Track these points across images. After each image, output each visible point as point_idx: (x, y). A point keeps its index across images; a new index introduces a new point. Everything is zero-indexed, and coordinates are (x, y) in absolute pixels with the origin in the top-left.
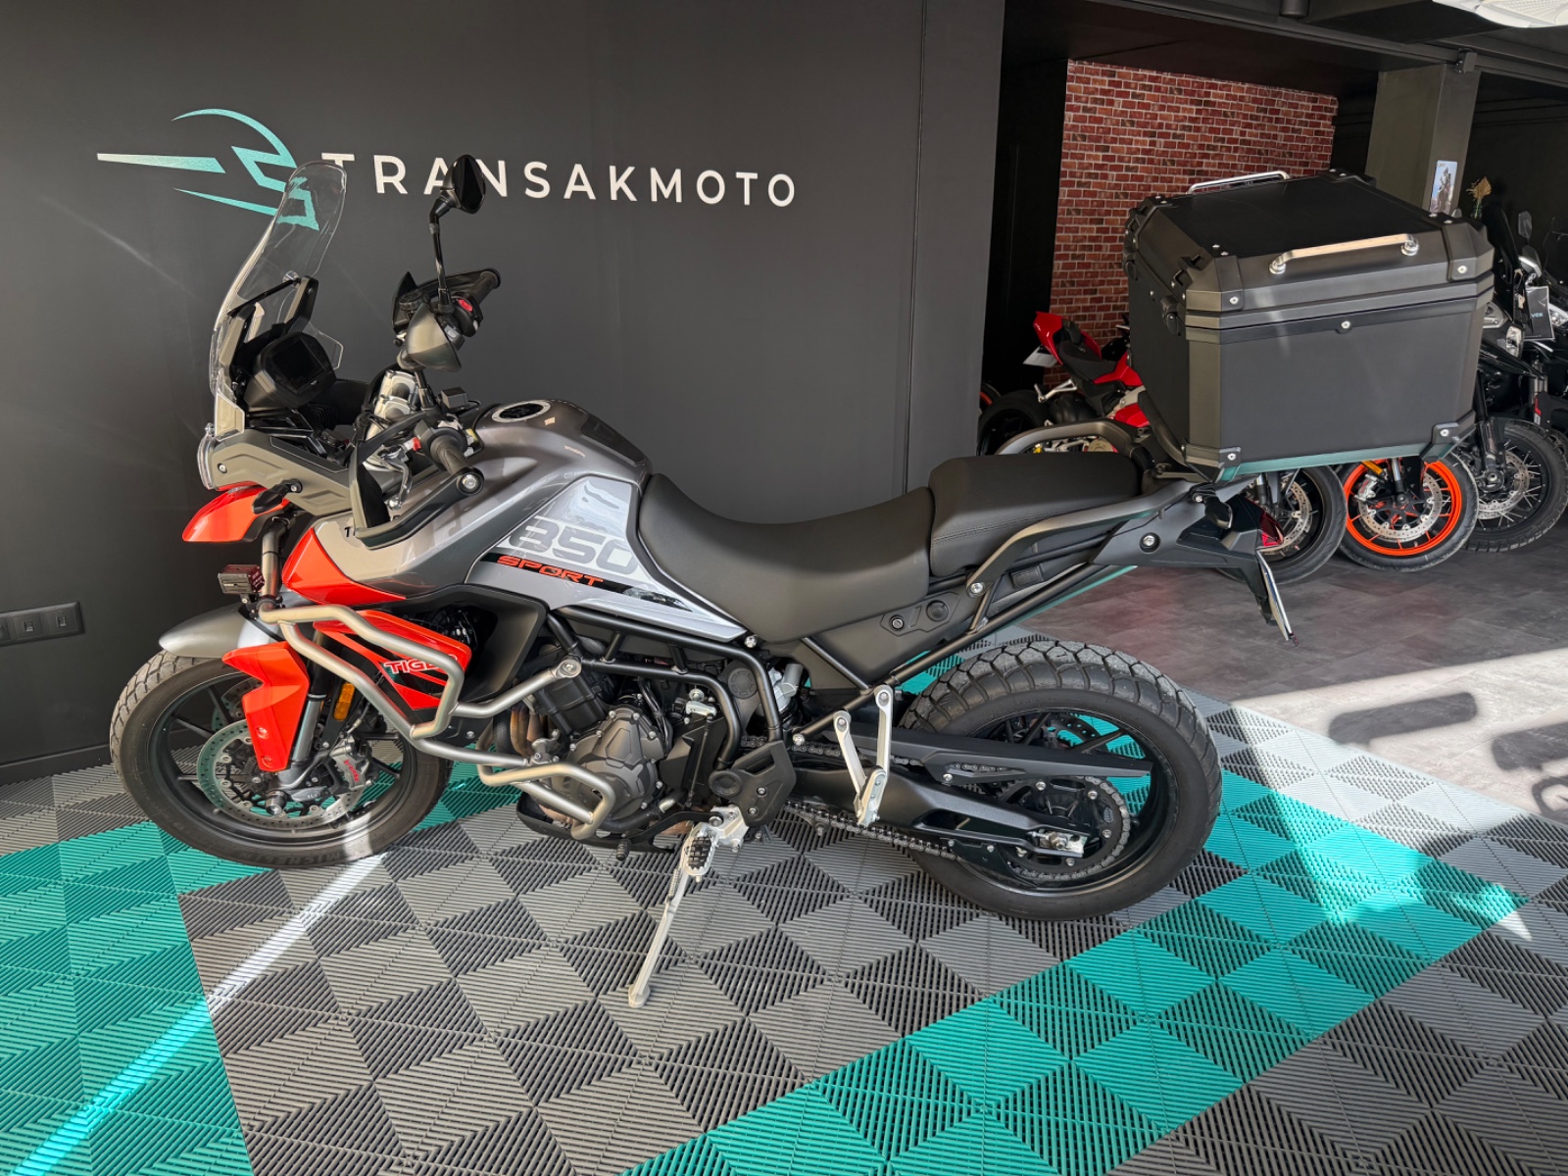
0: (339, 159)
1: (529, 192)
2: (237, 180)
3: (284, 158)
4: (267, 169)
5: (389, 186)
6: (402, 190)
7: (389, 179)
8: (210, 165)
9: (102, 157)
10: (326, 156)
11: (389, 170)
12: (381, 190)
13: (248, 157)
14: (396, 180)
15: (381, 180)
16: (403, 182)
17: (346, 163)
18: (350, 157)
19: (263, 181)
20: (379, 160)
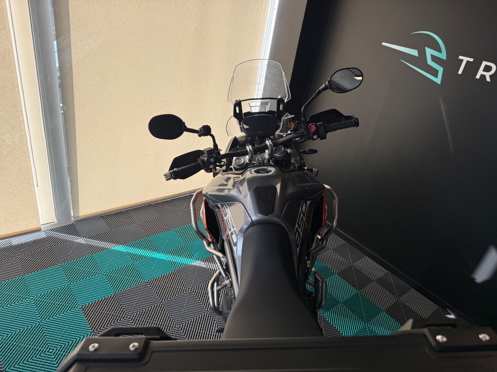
2: (421, 61)
3: (443, 56)
5: (483, 77)
6: (488, 79)
7: (484, 73)
8: (414, 52)
9: (384, 44)
10: (461, 57)
11: (488, 69)
12: (478, 77)
14: (488, 75)
15: (481, 72)
16: (490, 76)
17: (468, 62)
18: (471, 60)
19: (430, 62)
20: (484, 63)
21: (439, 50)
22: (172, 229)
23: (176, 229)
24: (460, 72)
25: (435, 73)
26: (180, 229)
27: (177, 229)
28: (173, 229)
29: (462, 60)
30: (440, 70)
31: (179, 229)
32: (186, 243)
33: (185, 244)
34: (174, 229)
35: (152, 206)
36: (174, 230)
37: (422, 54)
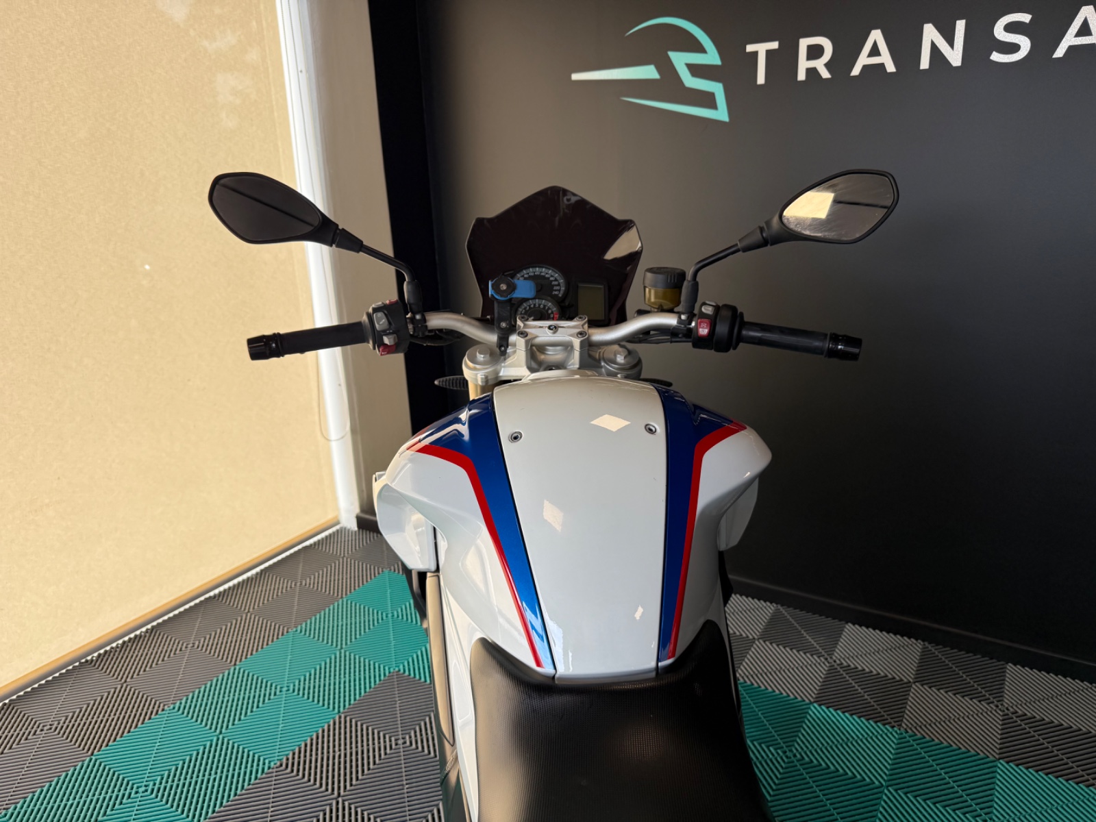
0: (761, 49)
1: (996, 57)
2: (670, 86)
3: (712, 57)
4: (697, 70)
5: (812, 72)
6: (825, 74)
7: (812, 64)
8: (648, 72)
9: (576, 77)
10: (750, 48)
11: (815, 52)
12: (802, 76)
13: (680, 60)
14: (820, 65)
15: (803, 64)
16: (827, 65)
17: (769, 52)
18: (774, 45)
19: (690, 81)
20: (804, 43)
21: (701, 49)
22: (166, 707)
23: (181, 703)
24: (761, 79)
25: (707, 100)
26: (193, 698)
27: (183, 701)
28: (172, 706)
29: (755, 54)
30: (716, 88)
31: (189, 701)
32: (221, 733)
33: (217, 736)
34: (175, 704)
35: (93, 664)
36: (174, 708)
37: (667, 69)
